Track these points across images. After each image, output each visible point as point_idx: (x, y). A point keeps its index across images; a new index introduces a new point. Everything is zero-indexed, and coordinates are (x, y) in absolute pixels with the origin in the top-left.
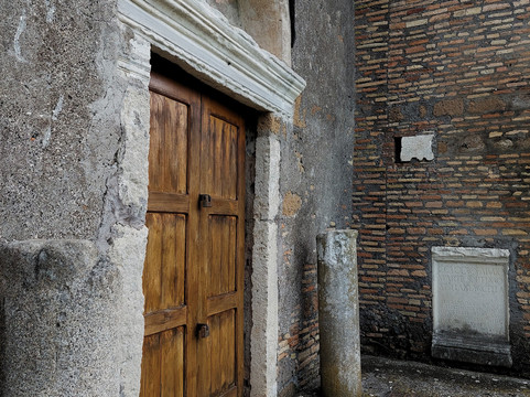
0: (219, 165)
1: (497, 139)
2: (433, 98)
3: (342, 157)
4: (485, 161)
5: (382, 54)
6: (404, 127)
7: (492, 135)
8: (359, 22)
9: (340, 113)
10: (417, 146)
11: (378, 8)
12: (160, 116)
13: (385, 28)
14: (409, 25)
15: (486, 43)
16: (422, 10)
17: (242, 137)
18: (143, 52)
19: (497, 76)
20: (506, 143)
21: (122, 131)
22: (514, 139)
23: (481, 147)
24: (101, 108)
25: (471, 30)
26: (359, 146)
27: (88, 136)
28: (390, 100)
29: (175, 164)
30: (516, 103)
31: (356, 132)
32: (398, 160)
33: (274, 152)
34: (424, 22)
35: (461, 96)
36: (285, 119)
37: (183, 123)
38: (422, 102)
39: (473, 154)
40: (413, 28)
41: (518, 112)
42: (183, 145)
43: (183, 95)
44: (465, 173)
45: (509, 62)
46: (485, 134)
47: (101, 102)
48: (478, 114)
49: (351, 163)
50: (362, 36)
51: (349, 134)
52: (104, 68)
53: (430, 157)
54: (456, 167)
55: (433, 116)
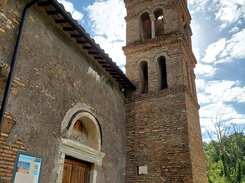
0: (79, 179)
1: (164, 168)
2: (147, 155)
3: (120, 173)
4: (162, 175)
5: (133, 141)
6: (139, 163)
7: (163, 167)
8: (127, 130)
9: (119, 159)
10: (143, 170)
11: (132, 127)
12: (65, 168)
13: (134, 133)
14: (140, 133)
15: (160, 140)
16: (143, 129)
17: (87, 170)
18: (63, 156)
19: (163, 149)
20: (167, 170)
21: (58, 174)
22: (169, 169)
23: (160, 171)
24: (54, 170)
25: (156, 136)
26: (127, 169)
27: (51, 177)
28: (136, 154)
29: (68, 180)
30: (169, 158)
31: (126, 164)
32: (138, 174)
33: (95, 174)
34: (144, 132)
35: (154, 155)
36: (99, 164)
37: (71, 169)
38: (144, 156)
39: (158, 173)
40: (141, 134)
41: (169, 161)
42: (70, 174)
43: (72, 163)
44: (156, 179)
45: (166, 146)
46: (161, 167)
47: (54, 169)
48: (159, 160)
49: (124, 174)
50: (128, 135)
51: (124, 165)
52: (56, 162)
53: (147, 173)
54: (154, 177)
55: (147, 160)
